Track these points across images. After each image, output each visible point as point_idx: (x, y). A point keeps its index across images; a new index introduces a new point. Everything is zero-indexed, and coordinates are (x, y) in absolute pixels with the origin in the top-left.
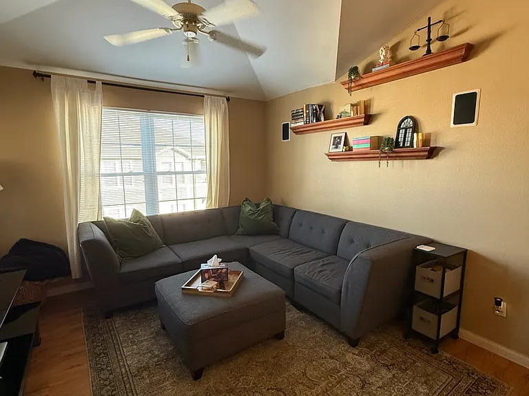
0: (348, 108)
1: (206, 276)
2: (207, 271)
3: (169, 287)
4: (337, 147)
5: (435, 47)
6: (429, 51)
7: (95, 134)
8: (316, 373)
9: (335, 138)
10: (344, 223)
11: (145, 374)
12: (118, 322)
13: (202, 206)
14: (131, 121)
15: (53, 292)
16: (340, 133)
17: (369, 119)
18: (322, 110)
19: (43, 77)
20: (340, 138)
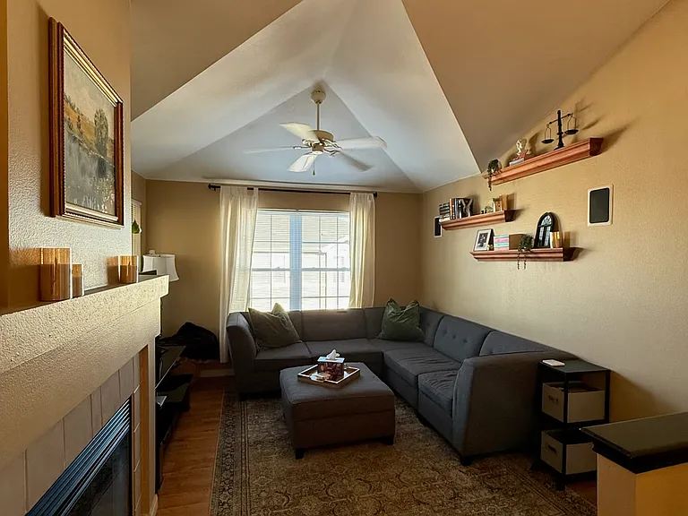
0: (491, 203)
1: (322, 368)
2: (323, 363)
3: (289, 376)
4: (482, 246)
5: (567, 140)
6: (561, 145)
7: (249, 233)
8: (409, 477)
9: (481, 235)
10: (486, 332)
11: (259, 446)
12: (250, 405)
13: (345, 305)
14: (282, 219)
15: (205, 374)
16: (486, 230)
17: (511, 215)
18: (470, 204)
19: (215, 188)
20: (486, 235)
